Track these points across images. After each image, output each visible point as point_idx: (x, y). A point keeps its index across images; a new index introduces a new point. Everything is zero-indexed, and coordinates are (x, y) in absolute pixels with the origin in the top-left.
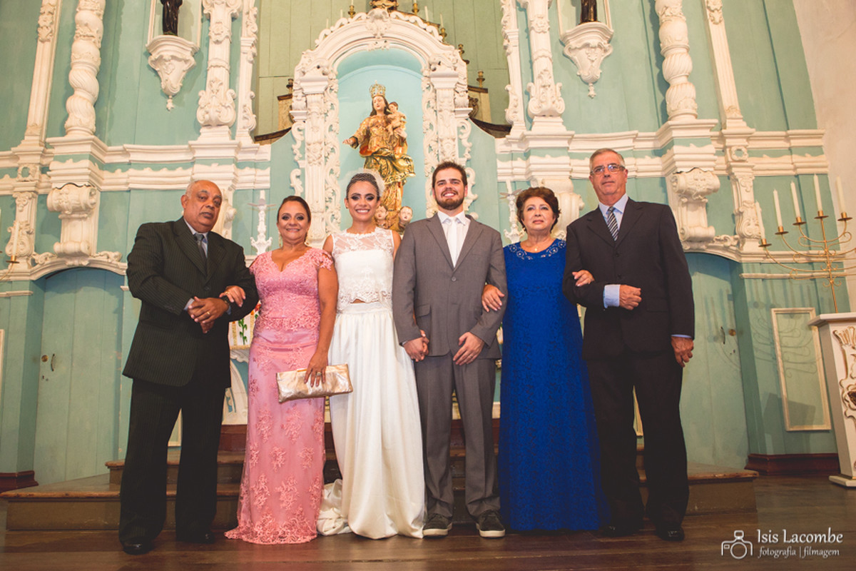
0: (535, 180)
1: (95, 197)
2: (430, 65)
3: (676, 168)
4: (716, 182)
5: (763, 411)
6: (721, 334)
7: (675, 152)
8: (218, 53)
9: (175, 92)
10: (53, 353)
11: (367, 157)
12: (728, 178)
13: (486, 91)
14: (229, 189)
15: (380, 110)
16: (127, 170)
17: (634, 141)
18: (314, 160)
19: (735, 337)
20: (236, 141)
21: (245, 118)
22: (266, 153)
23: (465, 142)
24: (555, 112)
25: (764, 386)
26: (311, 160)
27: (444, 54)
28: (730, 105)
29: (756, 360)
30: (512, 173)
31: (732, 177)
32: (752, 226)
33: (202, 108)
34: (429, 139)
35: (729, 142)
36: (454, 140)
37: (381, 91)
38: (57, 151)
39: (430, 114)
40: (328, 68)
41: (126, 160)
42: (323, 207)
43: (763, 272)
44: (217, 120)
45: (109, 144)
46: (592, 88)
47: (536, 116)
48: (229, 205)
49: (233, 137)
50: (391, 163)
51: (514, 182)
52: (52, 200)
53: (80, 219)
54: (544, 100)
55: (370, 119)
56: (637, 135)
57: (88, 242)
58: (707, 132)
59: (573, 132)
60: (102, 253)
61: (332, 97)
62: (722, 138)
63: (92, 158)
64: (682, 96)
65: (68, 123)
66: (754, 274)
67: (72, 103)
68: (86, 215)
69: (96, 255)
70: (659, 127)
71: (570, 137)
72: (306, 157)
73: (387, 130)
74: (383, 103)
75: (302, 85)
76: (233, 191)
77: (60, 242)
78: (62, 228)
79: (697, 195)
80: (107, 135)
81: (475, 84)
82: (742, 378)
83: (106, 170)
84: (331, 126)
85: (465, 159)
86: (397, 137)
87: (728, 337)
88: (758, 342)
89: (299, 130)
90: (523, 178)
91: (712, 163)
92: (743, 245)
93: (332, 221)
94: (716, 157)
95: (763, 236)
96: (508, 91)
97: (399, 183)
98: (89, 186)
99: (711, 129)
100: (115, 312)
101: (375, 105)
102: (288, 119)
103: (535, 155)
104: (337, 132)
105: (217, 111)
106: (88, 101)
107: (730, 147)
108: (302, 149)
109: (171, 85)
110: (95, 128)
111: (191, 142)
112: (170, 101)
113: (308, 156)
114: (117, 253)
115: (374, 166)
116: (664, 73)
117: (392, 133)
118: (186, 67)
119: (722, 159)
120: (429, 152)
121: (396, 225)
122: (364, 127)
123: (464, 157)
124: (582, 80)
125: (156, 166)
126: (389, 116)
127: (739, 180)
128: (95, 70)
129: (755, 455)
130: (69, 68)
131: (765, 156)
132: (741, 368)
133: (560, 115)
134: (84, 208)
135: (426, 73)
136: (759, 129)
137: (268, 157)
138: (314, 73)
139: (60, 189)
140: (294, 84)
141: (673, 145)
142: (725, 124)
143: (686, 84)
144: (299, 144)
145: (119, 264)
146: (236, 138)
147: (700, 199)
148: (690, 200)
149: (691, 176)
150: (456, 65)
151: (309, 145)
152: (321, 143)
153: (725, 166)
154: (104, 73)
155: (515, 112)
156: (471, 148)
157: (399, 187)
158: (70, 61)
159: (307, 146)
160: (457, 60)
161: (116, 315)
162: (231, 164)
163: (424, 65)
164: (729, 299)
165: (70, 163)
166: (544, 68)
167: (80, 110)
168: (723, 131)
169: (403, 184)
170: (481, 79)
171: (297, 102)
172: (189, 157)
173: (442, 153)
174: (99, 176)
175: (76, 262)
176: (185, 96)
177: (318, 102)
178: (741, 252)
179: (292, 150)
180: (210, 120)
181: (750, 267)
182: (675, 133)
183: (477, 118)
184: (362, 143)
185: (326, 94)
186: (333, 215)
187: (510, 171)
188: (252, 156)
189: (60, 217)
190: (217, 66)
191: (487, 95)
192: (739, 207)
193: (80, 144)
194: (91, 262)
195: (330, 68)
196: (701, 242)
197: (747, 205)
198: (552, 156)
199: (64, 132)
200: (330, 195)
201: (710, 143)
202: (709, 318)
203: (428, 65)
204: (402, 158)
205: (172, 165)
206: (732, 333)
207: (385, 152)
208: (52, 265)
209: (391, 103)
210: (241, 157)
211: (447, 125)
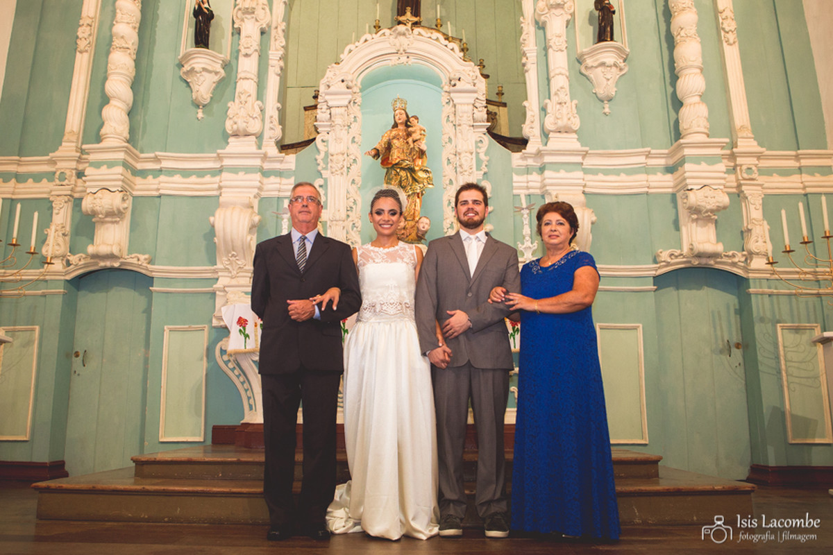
0: (550, 194)
1: (127, 202)
2: (451, 81)
3: (687, 185)
4: (725, 200)
5: (766, 423)
6: (727, 347)
7: (686, 170)
8: (247, 66)
9: (205, 103)
10: (86, 349)
11: (387, 168)
12: (738, 196)
13: (504, 105)
14: (255, 197)
15: (401, 123)
16: (159, 176)
17: (646, 158)
18: (336, 171)
19: (741, 350)
20: (263, 151)
21: (272, 129)
22: (291, 162)
23: (482, 156)
24: (571, 128)
25: (768, 400)
26: (334, 170)
27: (464, 70)
28: (742, 124)
29: (760, 373)
30: (527, 186)
31: (742, 195)
32: (760, 243)
33: (230, 118)
34: (447, 152)
35: (739, 161)
36: (472, 153)
37: (403, 105)
38: (92, 157)
39: (449, 128)
40: (352, 82)
41: (158, 167)
42: (344, 216)
43: (769, 288)
44: (245, 130)
45: (142, 152)
46: (607, 106)
47: (552, 131)
48: (255, 212)
49: (259, 147)
50: (411, 175)
51: (529, 195)
52: (87, 204)
53: (113, 222)
54: (559, 116)
55: (391, 131)
56: (649, 152)
57: (119, 245)
58: (718, 151)
59: (587, 149)
60: (133, 256)
61: (355, 110)
62: (733, 157)
63: (125, 165)
64: (695, 115)
65: (103, 131)
66: (761, 290)
67: (108, 112)
68: (118, 219)
69: (126, 257)
70: (672, 145)
71: (584, 153)
72: (329, 167)
73: (407, 143)
74: (404, 116)
75: (327, 97)
76: (259, 198)
77: (93, 244)
78: (96, 230)
79: (707, 212)
80: (140, 144)
81: (495, 98)
82: (746, 390)
83: (138, 176)
84: (354, 137)
85: (483, 173)
86: (417, 149)
87: (734, 350)
88: (763, 356)
89: (323, 141)
90: (538, 191)
91: (722, 181)
92: (751, 261)
93: (352, 230)
94: (726, 175)
95: (770, 254)
96: (525, 107)
97: (418, 194)
98: (122, 191)
99: (723, 148)
100: (144, 312)
101: (397, 118)
102: (313, 129)
103: (550, 170)
104: (359, 143)
105: (245, 122)
106: (122, 110)
107: (741, 165)
108: (326, 159)
109: (202, 96)
110: (128, 136)
111: (219, 151)
112: (200, 111)
113: (331, 167)
114: (147, 256)
115: (395, 177)
116: (678, 93)
117: (412, 146)
118: (216, 78)
119: (732, 177)
120: (448, 165)
121: (414, 235)
122: (385, 140)
123: (481, 170)
124: (597, 97)
125: (186, 173)
126: (410, 129)
127: (749, 198)
128: (130, 81)
129: (757, 465)
130: (105, 79)
131: (774, 174)
132: (746, 381)
133: (575, 132)
134: (116, 212)
135: (446, 88)
136: (769, 149)
137: (293, 166)
138: (338, 87)
139: (95, 193)
140: (319, 97)
141: (684, 163)
142: (736, 143)
143: (699, 103)
144: (322, 155)
145: (149, 266)
146: (263, 148)
147: (709, 216)
148: (701, 216)
149: (700, 194)
150: (475, 81)
151: (332, 155)
152: (343, 154)
153: (735, 184)
154: (139, 83)
155: (532, 128)
156: (488, 161)
157: (418, 197)
158: (106, 71)
159: (330, 157)
160: (476, 77)
161: (145, 314)
162: (257, 173)
163: (445, 80)
164: (736, 313)
165: (104, 169)
166: (561, 85)
167: (115, 119)
168: (735, 150)
169: (422, 194)
170: (500, 94)
171: (322, 114)
172: (217, 165)
173: (460, 166)
174: (131, 182)
175: (108, 264)
176: (215, 107)
177: (342, 115)
178: (749, 268)
179: (316, 160)
180: (238, 130)
181: (758, 283)
182: (687, 152)
183: (495, 132)
184: (383, 154)
185: (349, 107)
186: (354, 224)
187: (525, 184)
188: (277, 166)
189: (93, 220)
190: (246, 78)
191: (506, 109)
192: (748, 224)
193: (115, 151)
194: (122, 264)
195: (354, 82)
196: (709, 257)
197: (756, 223)
198: (566, 171)
199: (99, 139)
200: (352, 204)
201: (721, 162)
202: (715, 331)
203: (448, 80)
204: (421, 170)
205: (201, 173)
206: (738, 346)
207: (405, 164)
208: (86, 265)
209: (412, 117)
210: (267, 166)
211: (466, 139)
